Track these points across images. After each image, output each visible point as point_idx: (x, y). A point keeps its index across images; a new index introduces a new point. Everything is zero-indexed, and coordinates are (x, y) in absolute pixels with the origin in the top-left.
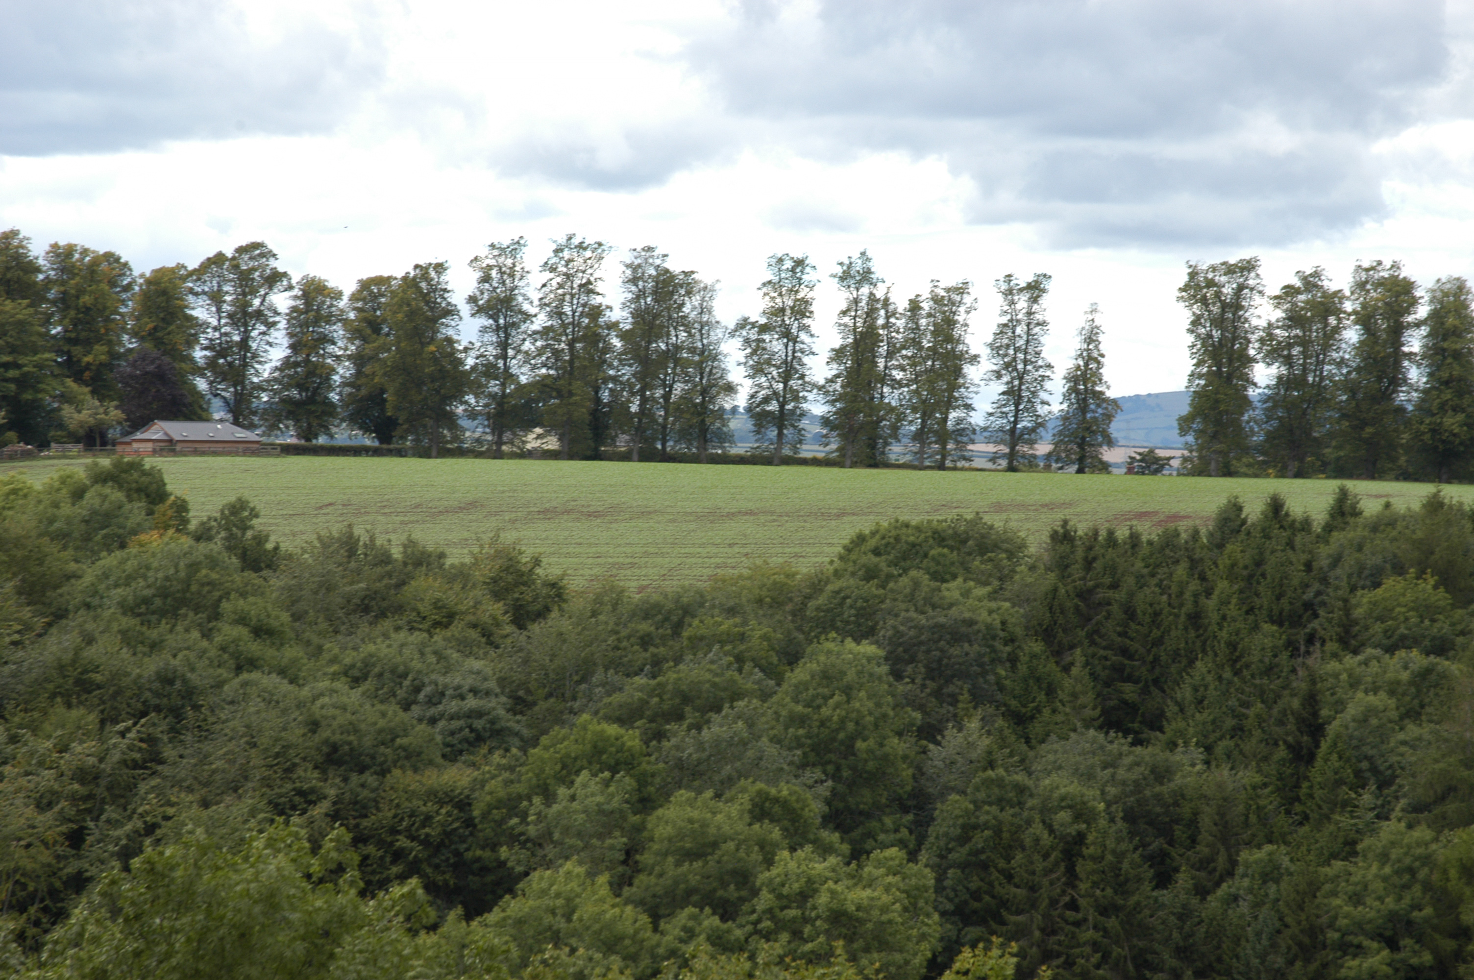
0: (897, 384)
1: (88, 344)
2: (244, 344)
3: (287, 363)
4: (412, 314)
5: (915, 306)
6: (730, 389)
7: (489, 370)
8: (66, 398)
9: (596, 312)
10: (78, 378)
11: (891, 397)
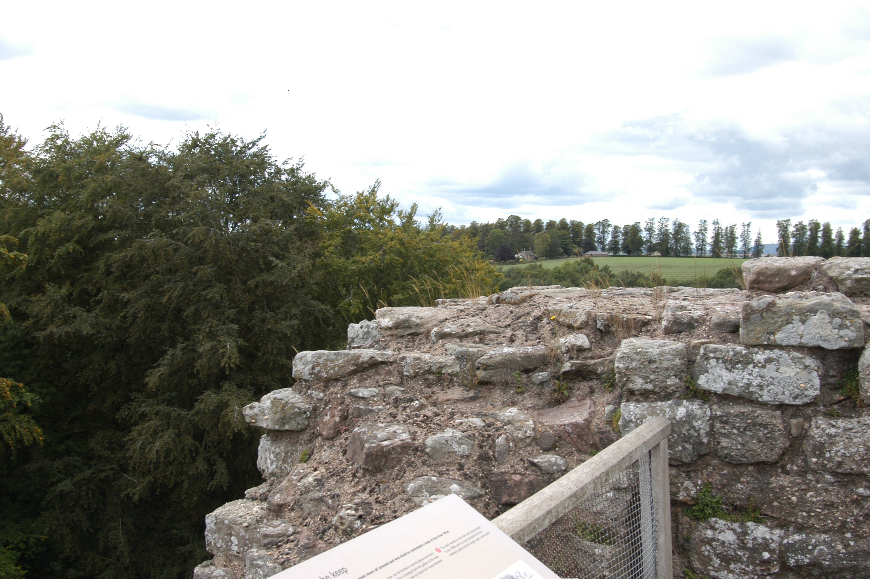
0: (723, 243)
1: (577, 238)
2: (604, 237)
3: (611, 241)
4: (634, 231)
5: (727, 228)
6: (692, 244)
7: (648, 241)
8: (573, 247)
9: (667, 230)
10: (575, 243)
11: (722, 245)
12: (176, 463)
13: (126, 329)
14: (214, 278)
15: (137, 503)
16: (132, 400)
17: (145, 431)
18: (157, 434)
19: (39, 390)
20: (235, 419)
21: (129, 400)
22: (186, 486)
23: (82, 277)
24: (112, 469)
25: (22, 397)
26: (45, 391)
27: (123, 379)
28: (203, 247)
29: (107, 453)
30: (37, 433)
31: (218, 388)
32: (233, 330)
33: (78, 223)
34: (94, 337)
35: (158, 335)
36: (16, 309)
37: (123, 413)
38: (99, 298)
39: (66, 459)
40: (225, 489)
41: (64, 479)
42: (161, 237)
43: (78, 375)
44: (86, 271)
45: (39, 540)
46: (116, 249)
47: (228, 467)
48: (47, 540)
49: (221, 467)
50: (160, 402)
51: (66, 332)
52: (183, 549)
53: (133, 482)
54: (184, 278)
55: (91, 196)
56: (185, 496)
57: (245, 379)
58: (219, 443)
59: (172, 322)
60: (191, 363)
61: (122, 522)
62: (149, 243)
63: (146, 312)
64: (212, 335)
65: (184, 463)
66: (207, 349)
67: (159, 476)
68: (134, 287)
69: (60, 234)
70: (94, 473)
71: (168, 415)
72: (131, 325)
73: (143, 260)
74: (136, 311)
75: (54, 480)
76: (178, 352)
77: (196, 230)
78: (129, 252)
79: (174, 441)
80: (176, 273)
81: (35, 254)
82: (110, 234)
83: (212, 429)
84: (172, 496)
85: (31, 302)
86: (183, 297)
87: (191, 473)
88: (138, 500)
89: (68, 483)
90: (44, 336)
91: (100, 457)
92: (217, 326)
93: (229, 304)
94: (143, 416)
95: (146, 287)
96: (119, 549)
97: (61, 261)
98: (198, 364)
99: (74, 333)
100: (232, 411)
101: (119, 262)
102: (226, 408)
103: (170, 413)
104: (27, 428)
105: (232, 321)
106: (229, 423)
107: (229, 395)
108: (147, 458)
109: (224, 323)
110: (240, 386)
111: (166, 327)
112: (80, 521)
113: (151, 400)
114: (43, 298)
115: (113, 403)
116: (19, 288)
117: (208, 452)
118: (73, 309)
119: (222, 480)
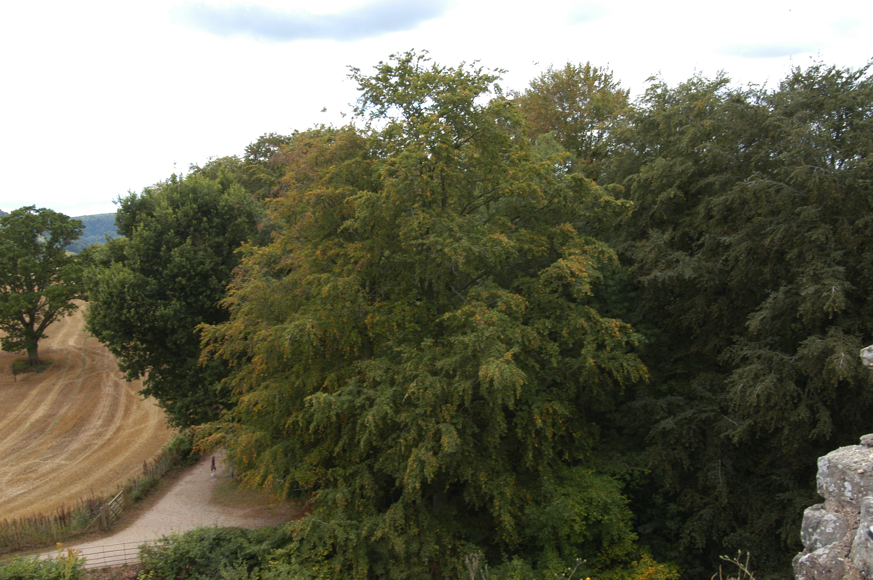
12: (777, 408)
13: (728, 272)
14: (818, 219)
15: (737, 446)
16: (734, 343)
17: (746, 374)
18: (758, 378)
19: (644, 331)
20: (840, 367)
21: (730, 343)
22: (786, 432)
23: (684, 222)
24: (713, 411)
25: (629, 337)
26: (649, 332)
27: (725, 322)
28: (806, 187)
29: (708, 394)
30: (643, 371)
31: (824, 333)
32: (840, 272)
33: (678, 169)
34: (697, 280)
35: (760, 278)
36: (622, 254)
37: (725, 355)
38: (701, 242)
39: (669, 398)
40: (828, 439)
41: (667, 418)
42: (762, 178)
43: (681, 318)
44: (688, 215)
45: (643, 472)
46: (716, 194)
47: (831, 416)
48: (650, 474)
49: (824, 416)
50: (762, 346)
51: (669, 276)
52: (782, 496)
53: (734, 424)
54: (786, 220)
55: (691, 142)
56: (786, 442)
57: (852, 324)
58: (823, 390)
59: (775, 265)
60: (794, 308)
61: (722, 463)
62: (750, 186)
63: (747, 255)
64: (816, 278)
65: (785, 409)
66: (810, 292)
67: (759, 420)
68: (736, 230)
69: (661, 181)
70: (696, 413)
71: (770, 359)
72: (733, 268)
73: (744, 202)
74: (738, 255)
75: (658, 418)
76: (780, 295)
77: (798, 169)
78: (730, 195)
79: (775, 387)
80: (778, 214)
81: (638, 200)
82: (711, 179)
83: (816, 375)
84: (771, 441)
85: (636, 248)
86: (786, 239)
87: (792, 419)
88: (738, 442)
89: (671, 422)
90: (649, 280)
91: (702, 398)
92: (822, 268)
93: (835, 246)
94: (745, 360)
95: (747, 230)
96: (718, 490)
97: (664, 206)
98: (801, 309)
99: (677, 277)
100: (838, 358)
101: (720, 206)
102: (832, 355)
103: (772, 358)
104: (634, 366)
105: (838, 264)
106: (833, 370)
107: (835, 341)
108: (747, 401)
109: (829, 266)
110: (847, 332)
111: (768, 270)
112: (681, 459)
113: (753, 344)
114: (647, 244)
115: (715, 345)
116: (624, 234)
117: (811, 399)
118: (676, 254)
119: (825, 429)
